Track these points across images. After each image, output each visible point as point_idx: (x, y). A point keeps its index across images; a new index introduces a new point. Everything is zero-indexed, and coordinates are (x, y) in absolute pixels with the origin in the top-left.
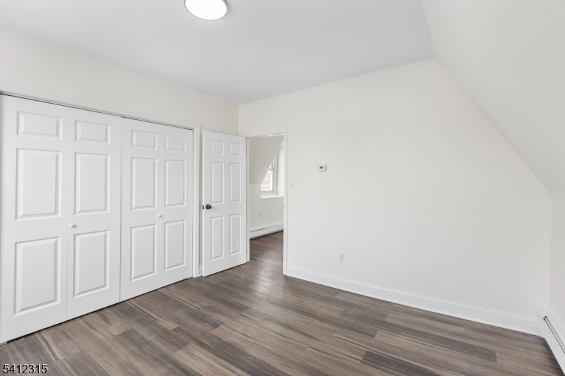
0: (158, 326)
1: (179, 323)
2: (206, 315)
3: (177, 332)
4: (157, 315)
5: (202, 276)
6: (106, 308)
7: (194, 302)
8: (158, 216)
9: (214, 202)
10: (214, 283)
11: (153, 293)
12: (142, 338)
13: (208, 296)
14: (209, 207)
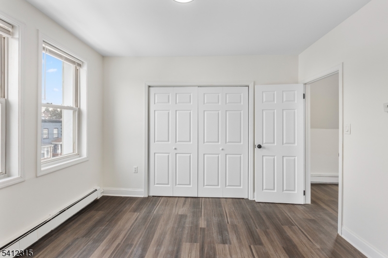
0: (197, 221)
1: (207, 226)
2: (227, 230)
3: (201, 230)
4: (204, 214)
5: (254, 201)
6: (191, 197)
7: (231, 217)
8: (221, 149)
9: (266, 143)
10: (258, 209)
11: (217, 199)
12: (185, 223)
13: (244, 217)
14: (260, 147)
